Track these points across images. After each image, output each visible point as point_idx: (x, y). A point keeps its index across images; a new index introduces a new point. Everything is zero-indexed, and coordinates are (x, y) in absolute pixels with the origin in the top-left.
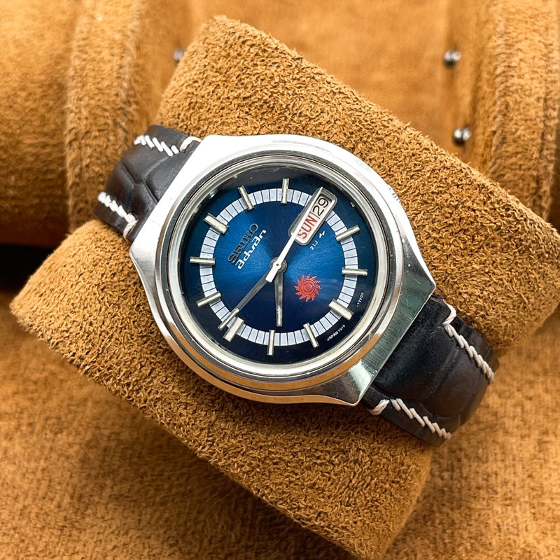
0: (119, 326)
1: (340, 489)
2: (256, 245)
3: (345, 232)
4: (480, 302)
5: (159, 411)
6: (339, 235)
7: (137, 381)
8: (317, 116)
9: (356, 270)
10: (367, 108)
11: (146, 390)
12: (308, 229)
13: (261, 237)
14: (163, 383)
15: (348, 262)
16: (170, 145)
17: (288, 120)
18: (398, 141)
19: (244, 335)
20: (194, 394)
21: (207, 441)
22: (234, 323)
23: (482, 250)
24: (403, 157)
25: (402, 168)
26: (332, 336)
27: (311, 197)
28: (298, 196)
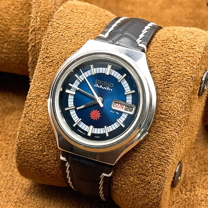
0: (64, 47)
1: (33, 153)
2: (105, 89)
3: (121, 122)
4: (120, 185)
5: (38, 74)
6: (119, 120)
7: (46, 61)
8: (170, 95)
9: (108, 132)
10: (180, 114)
11: (44, 66)
12: (119, 107)
13: (109, 90)
14: (48, 72)
15: (110, 127)
16: (142, 39)
17: (164, 83)
18: (170, 131)
19: (70, 97)
20: (48, 85)
21: (33, 97)
22: (73, 91)
23: (139, 179)
24: (164, 135)
25: (160, 136)
26: (80, 131)
27: (131, 103)
28: (129, 98)
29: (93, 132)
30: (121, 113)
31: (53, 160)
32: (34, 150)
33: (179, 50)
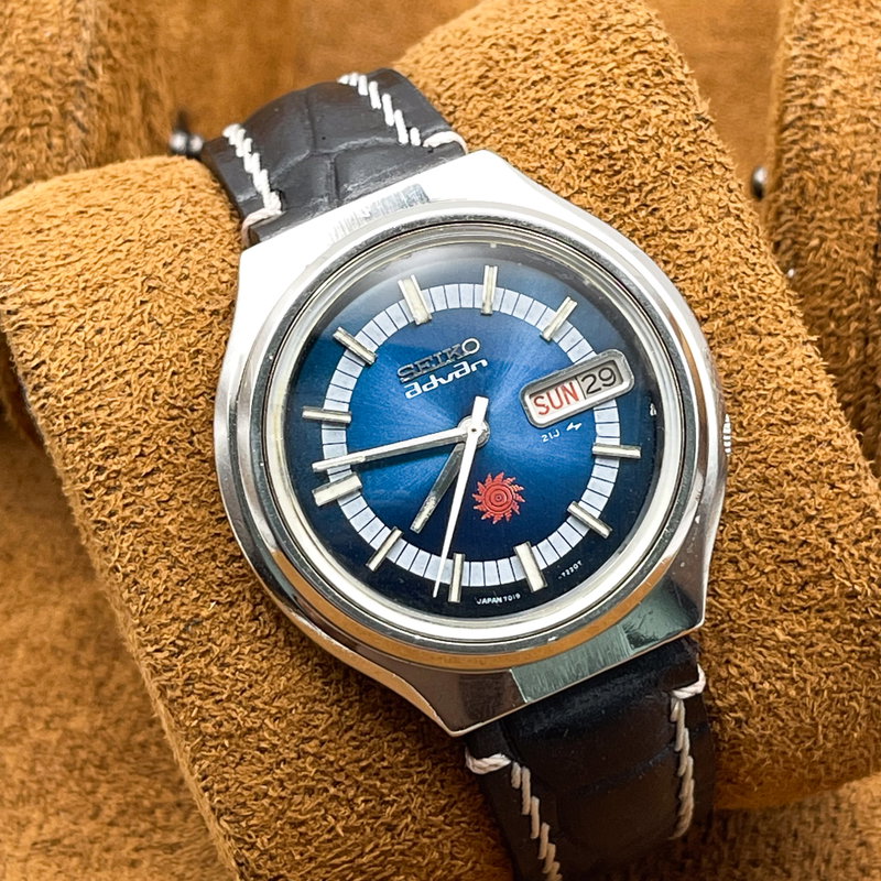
0: (146, 365)
2: (458, 376)
3: (614, 446)
4: (749, 696)
5: (125, 545)
6: (600, 445)
7: (118, 472)
8: (680, 232)
9: (594, 518)
10: (765, 270)
11: (124, 497)
12: (557, 403)
13: (474, 368)
14: (159, 503)
15: (588, 498)
16: (410, 125)
17: (629, 208)
18: (782, 355)
19: (348, 510)
20: (198, 553)
21: (173, 643)
22: (345, 479)
23: (806, 613)
24: (774, 385)
25: (762, 402)
26: (489, 600)
27: (594, 354)
28: (573, 340)
29: (543, 566)
30: (586, 415)
31: (435, 815)
32: (338, 836)
33: (573, 67)
